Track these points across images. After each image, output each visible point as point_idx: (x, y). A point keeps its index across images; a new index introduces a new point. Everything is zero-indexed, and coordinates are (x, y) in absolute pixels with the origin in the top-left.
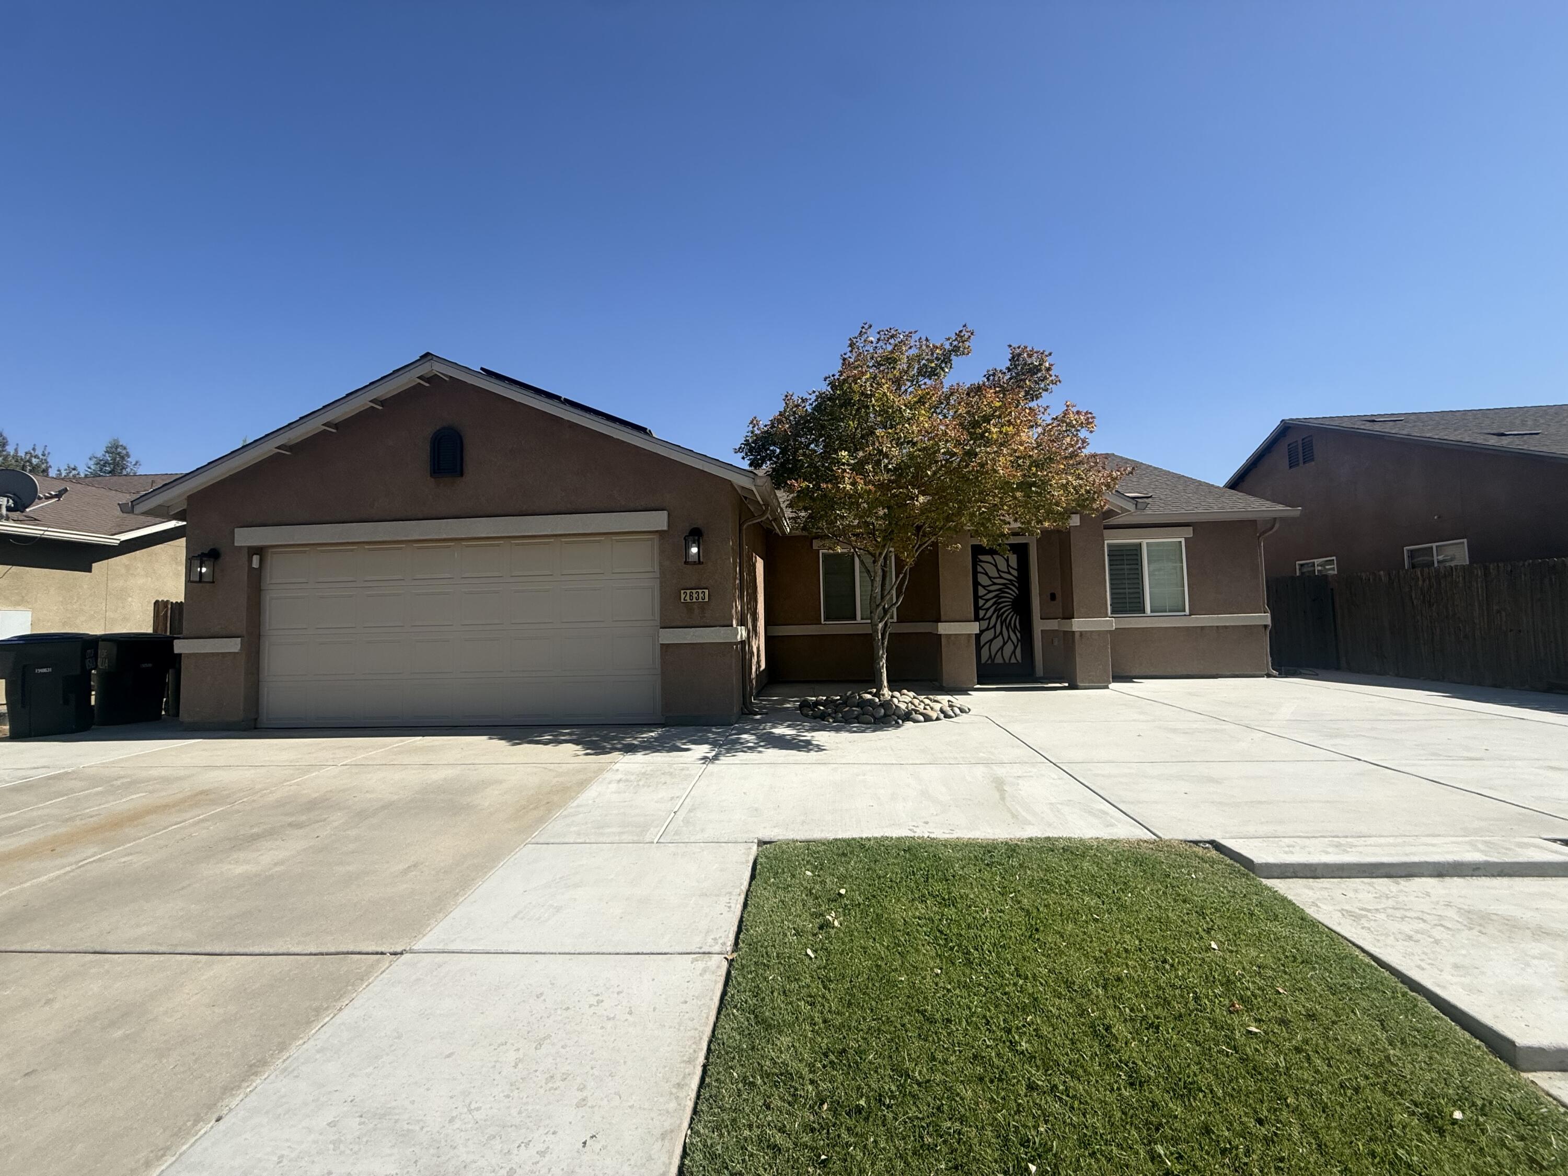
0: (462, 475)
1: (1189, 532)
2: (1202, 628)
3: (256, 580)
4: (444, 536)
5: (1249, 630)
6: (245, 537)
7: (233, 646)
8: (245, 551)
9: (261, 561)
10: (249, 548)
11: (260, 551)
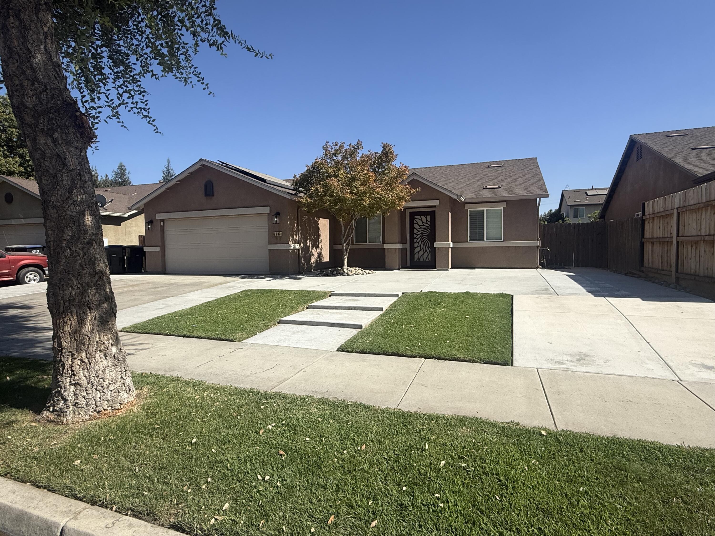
0: (213, 196)
1: (505, 204)
2: (509, 247)
3: (163, 229)
4: (209, 216)
5: (529, 248)
6: (159, 216)
7: (158, 249)
8: (159, 221)
9: (164, 224)
10: (160, 219)
11: (163, 220)
